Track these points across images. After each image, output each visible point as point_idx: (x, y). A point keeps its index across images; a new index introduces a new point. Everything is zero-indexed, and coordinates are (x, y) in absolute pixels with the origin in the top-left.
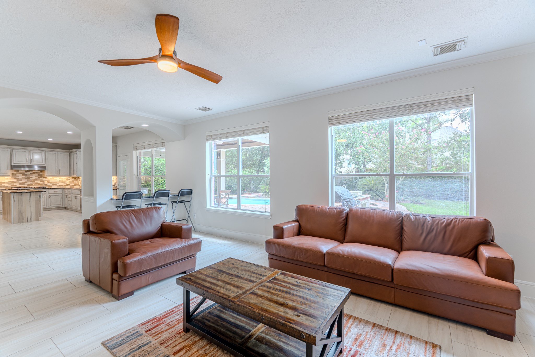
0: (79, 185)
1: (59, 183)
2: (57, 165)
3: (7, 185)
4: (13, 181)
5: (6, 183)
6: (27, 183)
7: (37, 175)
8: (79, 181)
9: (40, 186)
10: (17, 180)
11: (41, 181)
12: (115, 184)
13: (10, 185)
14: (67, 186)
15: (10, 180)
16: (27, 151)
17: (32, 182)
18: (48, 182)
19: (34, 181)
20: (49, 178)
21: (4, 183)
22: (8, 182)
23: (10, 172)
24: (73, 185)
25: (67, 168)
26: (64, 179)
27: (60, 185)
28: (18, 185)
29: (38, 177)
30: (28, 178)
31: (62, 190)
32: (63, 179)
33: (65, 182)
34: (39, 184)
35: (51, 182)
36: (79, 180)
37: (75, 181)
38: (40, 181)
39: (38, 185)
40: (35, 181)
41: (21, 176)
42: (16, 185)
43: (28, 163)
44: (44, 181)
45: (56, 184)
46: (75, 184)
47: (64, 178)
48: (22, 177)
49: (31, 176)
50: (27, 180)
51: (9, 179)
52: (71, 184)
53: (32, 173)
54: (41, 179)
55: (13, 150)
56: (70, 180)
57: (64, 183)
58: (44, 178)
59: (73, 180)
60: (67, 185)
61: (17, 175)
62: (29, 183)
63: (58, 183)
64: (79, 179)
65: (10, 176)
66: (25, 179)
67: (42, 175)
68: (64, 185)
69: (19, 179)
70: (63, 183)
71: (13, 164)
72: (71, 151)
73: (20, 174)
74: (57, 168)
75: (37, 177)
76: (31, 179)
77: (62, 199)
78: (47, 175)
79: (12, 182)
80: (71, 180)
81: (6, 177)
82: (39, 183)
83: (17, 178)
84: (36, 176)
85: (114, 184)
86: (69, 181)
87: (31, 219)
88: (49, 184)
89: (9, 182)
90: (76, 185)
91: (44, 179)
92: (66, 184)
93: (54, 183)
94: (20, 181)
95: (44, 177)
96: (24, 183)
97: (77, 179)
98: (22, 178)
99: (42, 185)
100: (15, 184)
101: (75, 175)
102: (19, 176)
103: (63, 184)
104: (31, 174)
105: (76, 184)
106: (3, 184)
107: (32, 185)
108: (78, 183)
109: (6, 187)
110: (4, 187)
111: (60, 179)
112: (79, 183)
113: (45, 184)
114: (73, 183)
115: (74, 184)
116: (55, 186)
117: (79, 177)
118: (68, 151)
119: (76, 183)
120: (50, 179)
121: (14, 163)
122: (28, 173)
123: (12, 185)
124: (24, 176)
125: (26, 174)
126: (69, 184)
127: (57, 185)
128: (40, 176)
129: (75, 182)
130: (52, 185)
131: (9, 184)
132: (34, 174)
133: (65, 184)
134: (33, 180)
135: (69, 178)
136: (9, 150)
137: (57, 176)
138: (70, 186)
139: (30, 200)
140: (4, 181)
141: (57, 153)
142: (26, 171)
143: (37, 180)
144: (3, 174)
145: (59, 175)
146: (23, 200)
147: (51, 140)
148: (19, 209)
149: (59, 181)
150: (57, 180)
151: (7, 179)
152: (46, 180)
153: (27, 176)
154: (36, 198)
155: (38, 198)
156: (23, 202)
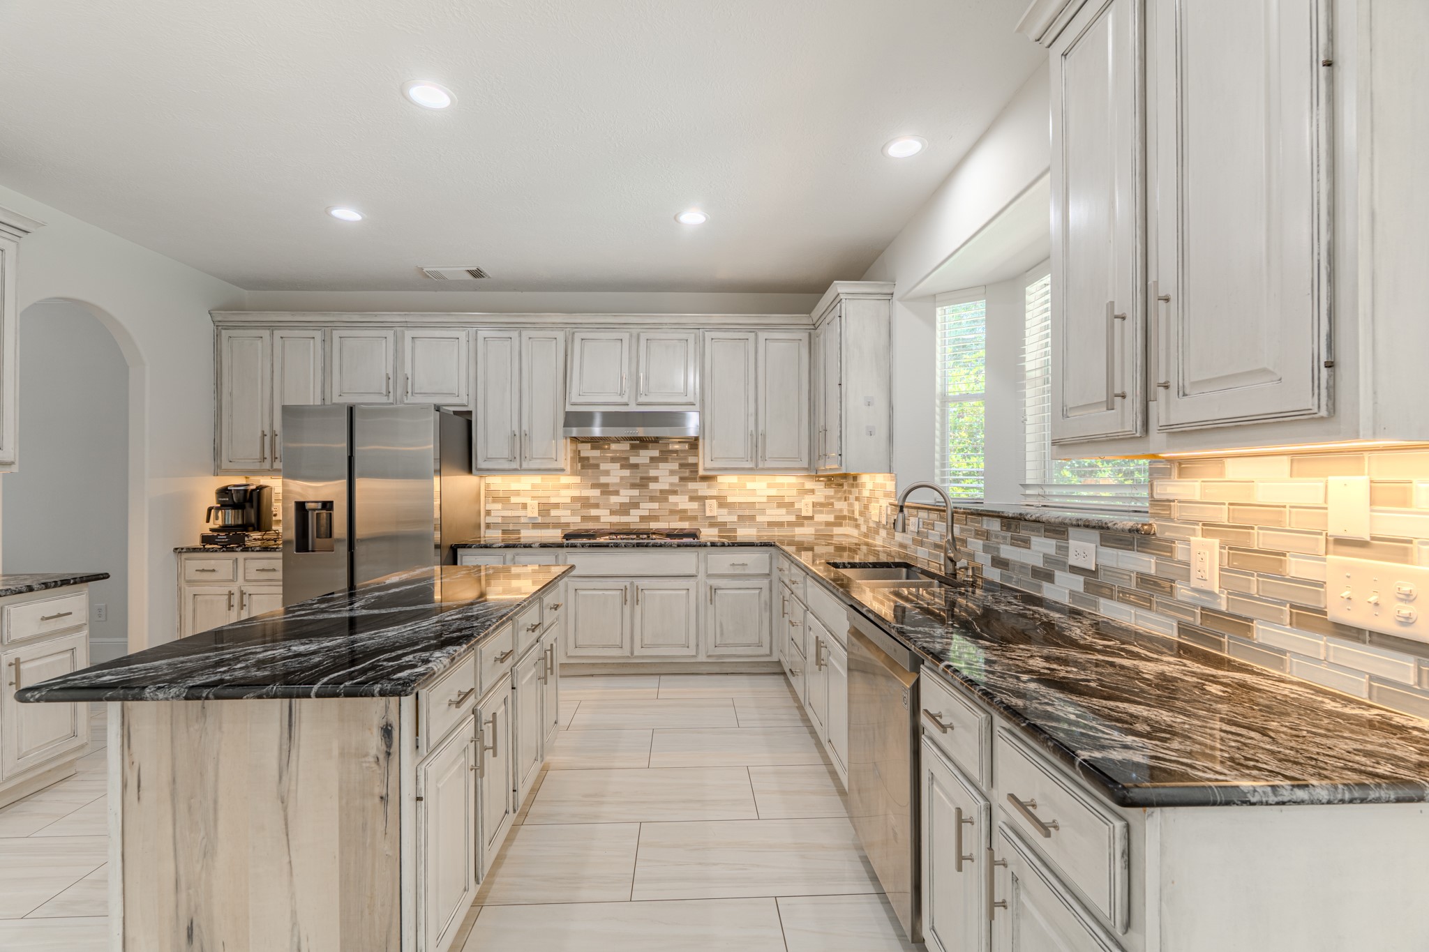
0: (858, 527)
1: (768, 512)
2: (752, 410)
4: (588, 498)
5: (566, 506)
6: (636, 505)
7: (675, 466)
8: (857, 499)
10: (603, 493)
11: (692, 499)
13: (578, 519)
14: (802, 525)
15: (576, 493)
16: (625, 336)
17: (655, 505)
18: (722, 503)
19: (664, 495)
20: (725, 480)
21: (556, 506)
22: (569, 500)
23: (567, 451)
24: (828, 524)
25: (800, 420)
26: (790, 485)
27: (771, 524)
28: (606, 519)
29: (682, 479)
30: (643, 483)
31: (771, 558)
32: (782, 485)
33: (792, 504)
34: (683, 514)
35: (729, 506)
36: (855, 491)
37: (839, 499)
38: (687, 498)
39: (681, 519)
40: (666, 500)
41: (615, 474)
42: (597, 518)
43: (625, 400)
44: (702, 499)
45: (752, 518)
46: (837, 517)
47: (787, 484)
48: (622, 478)
49: (652, 473)
50: (636, 492)
51: (577, 486)
52: (820, 518)
53: (656, 453)
54: (691, 485)
55: (573, 333)
56: (812, 491)
57: (788, 513)
58: (705, 484)
59: (831, 492)
60: (802, 520)
61: (603, 466)
62: (647, 507)
63: (763, 511)
64: (857, 486)
65: (563, 470)
66: (633, 486)
67: (695, 465)
68: (790, 524)
69: (607, 485)
70: (783, 511)
71: (568, 408)
72: (815, 314)
73: (613, 460)
74: (752, 427)
75: (675, 479)
76: (652, 486)
77: (768, 614)
78: (709, 465)
79: (586, 503)
80: (822, 492)
82: (685, 511)
83: (603, 480)
84: (672, 473)
86: (810, 499)
88: (724, 516)
89: (574, 499)
90: (840, 525)
91: (702, 489)
92: (798, 517)
93: (747, 513)
94: (614, 499)
95: (704, 479)
96: (624, 509)
97: (845, 487)
98: (617, 480)
99: (694, 518)
100: (594, 512)
101: (831, 466)
102: (607, 473)
103: (781, 515)
104: (652, 459)
105: (844, 517)
106: (554, 513)
107: (655, 518)
108: (853, 511)
109: (564, 526)
110: (556, 525)
111: (769, 486)
112: (857, 515)
113: (708, 514)
114: (828, 513)
115: (831, 518)
116: (750, 527)
117: (855, 478)
118: (802, 319)
119: (841, 510)
120: (731, 486)
122: (644, 457)
123: (584, 518)
124: (627, 473)
125: (633, 460)
126: (812, 518)
127: (759, 519)
128: (687, 473)
129: (840, 505)
130: (735, 518)
131: (574, 513)
132: (665, 461)
133: (793, 518)
134: (661, 491)
135: (809, 485)
136: (560, 335)
137: (751, 469)
138: (816, 531)
139: (284, 778)
140: (558, 496)
141: (753, 334)
142: (633, 447)
143: (675, 492)
144: (538, 461)
145: (760, 466)
146: (216, 781)
147: (693, 218)
148: (183, 896)
149: (764, 500)
150: (758, 493)
151: (568, 487)
152: (714, 492)
153: (639, 473)
154: (342, 754)
155: (372, 759)
156: (215, 802)
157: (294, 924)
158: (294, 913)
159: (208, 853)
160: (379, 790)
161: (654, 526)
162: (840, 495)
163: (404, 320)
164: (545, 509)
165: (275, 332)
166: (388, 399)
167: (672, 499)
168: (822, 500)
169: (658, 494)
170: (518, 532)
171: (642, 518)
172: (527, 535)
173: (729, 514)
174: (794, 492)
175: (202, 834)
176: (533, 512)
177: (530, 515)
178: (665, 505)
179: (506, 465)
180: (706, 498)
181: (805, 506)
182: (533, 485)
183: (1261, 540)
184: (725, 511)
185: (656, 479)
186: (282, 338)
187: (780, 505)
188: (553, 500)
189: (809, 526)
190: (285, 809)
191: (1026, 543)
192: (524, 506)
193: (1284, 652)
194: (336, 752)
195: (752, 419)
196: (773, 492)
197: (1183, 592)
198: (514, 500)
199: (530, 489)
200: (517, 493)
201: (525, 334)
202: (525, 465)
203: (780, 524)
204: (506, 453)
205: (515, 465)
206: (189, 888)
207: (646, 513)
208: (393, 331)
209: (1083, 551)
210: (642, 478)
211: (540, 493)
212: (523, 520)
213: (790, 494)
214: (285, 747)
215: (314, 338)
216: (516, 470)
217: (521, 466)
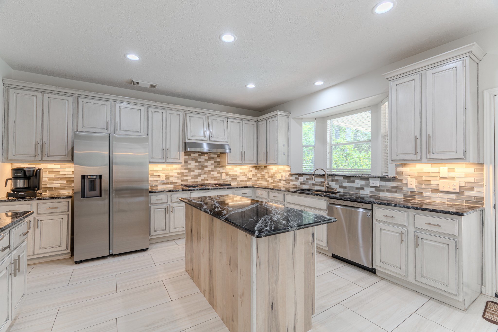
0: (268, 181)
1: (240, 177)
2: (241, 145)
3: (175, 180)
4: (183, 173)
5: (175, 176)
6: (200, 176)
7: (213, 162)
8: (266, 173)
9: (216, 182)
10: (189, 171)
11: (218, 173)
12: (467, 188)
13: (179, 181)
14: (249, 181)
15: (179, 171)
16: (204, 117)
17: (206, 176)
18: (227, 175)
19: (209, 172)
20: (228, 167)
21: (172, 176)
22: (176, 174)
23: (182, 157)
24: (256, 180)
26: (246, 168)
27: (241, 181)
28: (190, 180)
29: (215, 167)
30: (203, 168)
32: (244, 168)
33: (246, 175)
34: (215, 178)
35: (229, 175)
37: (258, 173)
38: (216, 173)
39: (215, 180)
41: (193, 164)
42: (187, 180)
43: (206, 139)
44: (221, 173)
45: (236, 179)
46: (258, 178)
47: (245, 169)
48: (195, 166)
49: (206, 164)
50: (200, 171)
51: (179, 169)
52: (254, 179)
53: (207, 158)
54: (218, 169)
55: (186, 114)
56: (251, 171)
57: (245, 177)
58: (222, 168)
59: (256, 171)
60: (249, 179)
61: (189, 162)
62: (203, 176)
63: (239, 177)
64: (267, 169)
65: (181, 163)
66: (199, 169)
67: (219, 162)
68: (246, 181)
69: (190, 168)
70: (244, 177)
71: (187, 141)
72: (259, 118)
73: (192, 160)
74: (241, 150)
75: (213, 167)
76: (206, 169)
78: (229, 162)
79: (182, 175)
80: (254, 171)
81: (175, 166)
82: (216, 177)
83: (189, 166)
84: (212, 164)
85: (457, 188)
86: (251, 173)
87: (295, 327)
89: (178, 173)
90: (259, 181)
91: (221, 169)
93: (234, 177)
94: (192, 173)
95: (222, 166)
96: (196, 177)
97: (260, 169)
98: (194, 167)
99: (219, 180)
100: (185, 178)
102: (190, 164)
104: (206, 160)
105: (259, 178)
106: (171, 179)
107: (207, 180)
108: (265, 177)
109: (175, 184)
110: (172, 183)
111: (240, 169)
112: (267, 177)
113: (223, 178)
114: (256, 177)
115: (256, 179)
116: (235, 182)
117: (266, 167)
118: (255, 118)
119: (259, 176)
120: (229, 169)
121: (189, 138)
122: (203, 159)
123: (182, 180)
124: (197, 164)
125: (199, 160)
126: (251, 179)
127: (238, 179)
128: (216, 164)
129: (259, 175)
130: (231, 179)
131: (178, 179)
132: (210, 160)
133: (246, 179)
135: (251, 169)
136: (181, 114)
137: (241, 164)
138: (253, 183)
139: (293, 253)
140: (172, 172)
141: (242, 121)
142: (199, 155)
143: (212, 171)
144: (173, 159)
145: (244, 163)
146: (279, 257)
147: (251, 86)
148: (271, 295)
149: (239, 173)
150: (237, 171)
151: (176, 169)
152: (224, 171)
153: (201, 164)
154: (305, 243)
155: (310, 243)
156: (279, 264)
157: (295, 295)
158: (295, 291)
159: (277, 280)
160: (311, 252)
161: (206, 182)
162: (258, 172)
163: (116, 99)
164: (167, 177)
165: (45, 94)
166: (108, 131)
167: (212, 173)
168: (254, 173)
169: (207, 172)
170: (157, 186)
171: (202, 180)
172: (159, 187)
173: (229, 178)
174: (247, 171)
175: (275, 275)
176: (163, 178)
177: (162, 180)
178: (209, 175)
179: (160, 161)
180: (222, 173)
181: (250, 175)
182: (163, 168)
183: (427, 178)
184: (228, 177)
185: (206, 167)
186: (49, 98)
187: (243, 175)
188: (170, 174)
189: (251, 181)
190: (293, 262)
191: (354, 182)
192: (159, 176)
193: (430, 197)
194: (304, 243)
195: (241, 148)
196: (241, 171)
197: (405, 189)
198: (155, 174)
199: (161, 170)
200: (156, 171)
201: (168, 111)
202: (167, 161)
203: (243, 181)
204: (160, 156)
205: (164, 161)
206: (272, 293)
207: (203, 178)
208: (110, 103)
209: (375, 183)
210: (202, 166)
211: (166, 172)
212: (158, 182)
213: (246, 171)
214: (294, 244)
215: (68, 100)
216: (164, 162)
217: (166, 161)
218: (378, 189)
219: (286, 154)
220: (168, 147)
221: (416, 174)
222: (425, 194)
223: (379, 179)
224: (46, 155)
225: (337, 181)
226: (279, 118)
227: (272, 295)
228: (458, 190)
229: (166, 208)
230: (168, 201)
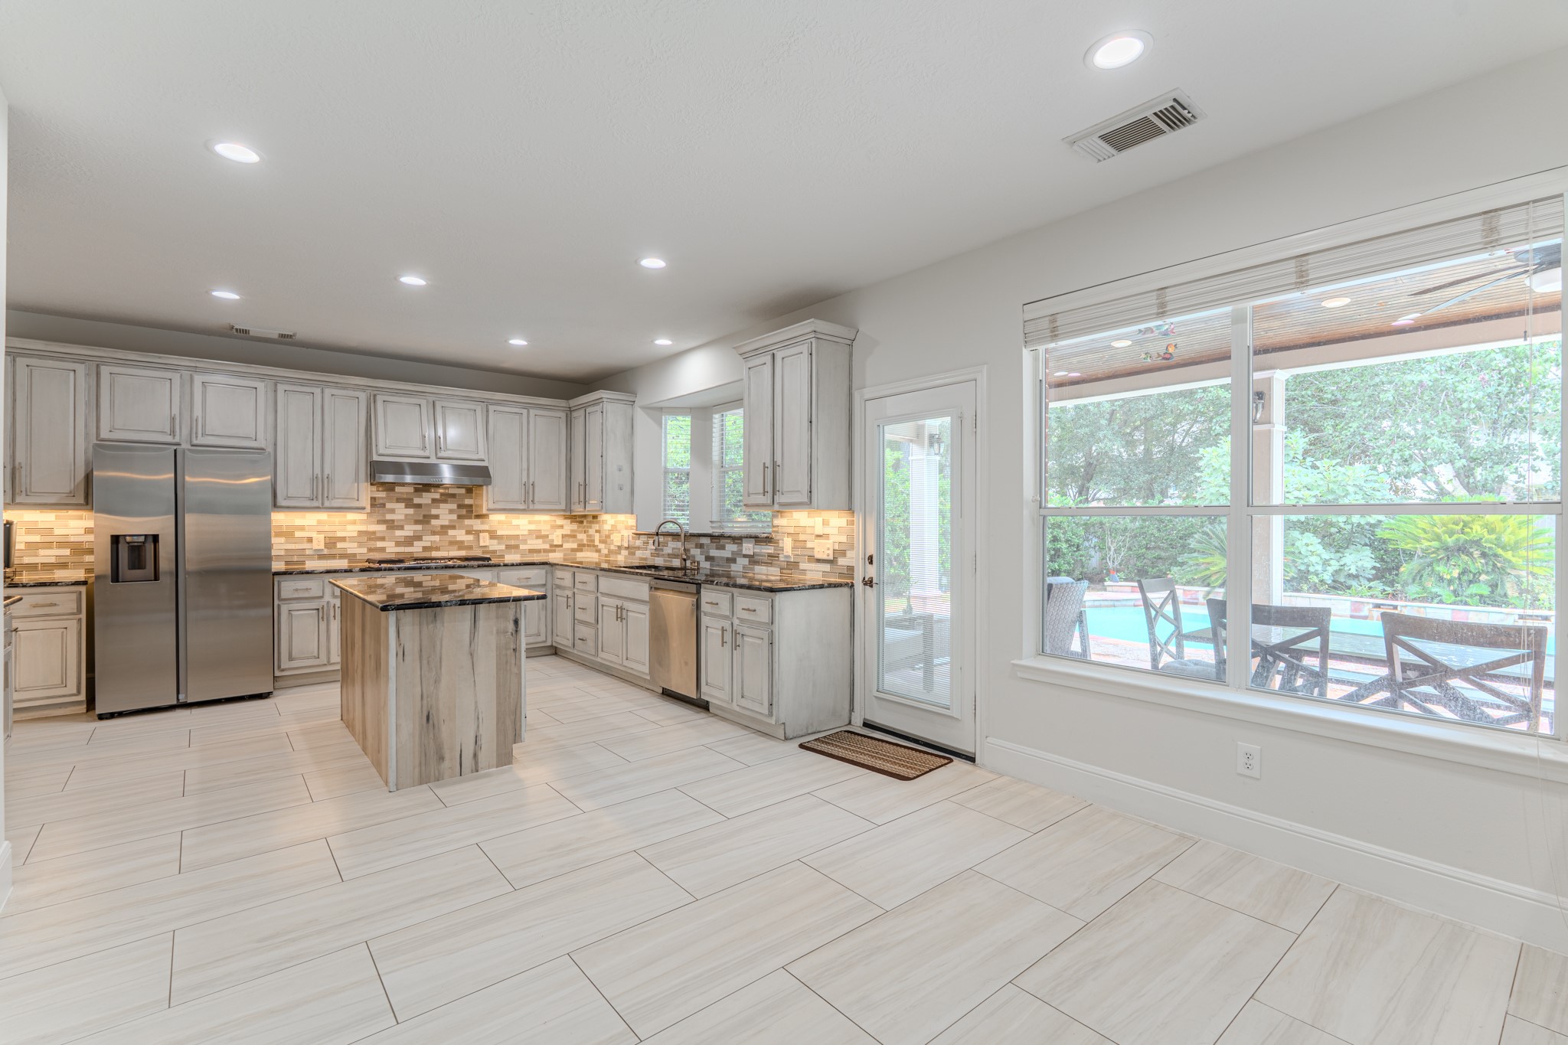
0: (599, 551)
1: (529, 542)
2: (525, 466)
3: (352, 548)
4: (374, 533)
5: (352, 539)
6: (419, 538)
7: (454, 506)
8: (597, 531)
9: (463, 553)
10: (389, 528)
11: (468, 532)
12: (840, 553)
13: (365, 550)
14: (555, 551)
15: (363, 528)
16: (423, 402)
17: (437, 538)
18: (493, 535)
19: (444, 529)
20: (496, 518)
21: (343, 539)
22: (356, 534)
23: (366, 493)
24: (573, 550)
25: (560, 476)
26: (545, 522)
27: (531, 551)
28: (391, 549)
29: (460, 517)
30: (426, 519)
31: (547, 573)
32: (539, 522)
33: (547, 536)
34: (460, 545)
35: (500, 538)
36: (596, 527)
37: (581, 532)
38: (464, 532)
39: (460, 549)
40: (446, 533)
41: (400, 512)
42: (383, 549)
43: (427, 453)
44: (477, 533)
45: (517, 547)
46: (579, 545)
47: (543, 521)
48: (406, 515)
49: (434, 512)
50: (419, 527)
51: (362, 522)
52: (566, 546)
53: (437, 496)
54: (467, 522)
55: (375, 396)
56: (562, 527)
57: (544, 543)
58: (479, 521)
59: (575, 526)
60: (554, 547)
61: (389, 506)
62: (428, 540)
63: (525, 542)
64: (597, 523)
65: (364, 508)
66: (417, 522)
67: (471, 506)
68: (545, 551)
69: (393, 521)
70: (540, 541)
71: (376, 458)
72: (574, 402)
73: (398, 500)
74: (525, 479)
75: (454, 517)
76: (434, 522)
78: (491, 506)
79: (372, 536)
80: (569, 527)
81: (351, 516)
82: (462, 542)
83: (389, 517)
84: (451, 512)
85: (831, 552)
86: (559, 532)
87: (475, 755)
88: (494, 546)
89: (360, 533)
90: (581, 551)
91: (476, 524)
92: (551, 546)
93: (513, 543)
94: (398, 533)
95: (478, 517)
96: (409, 541)
97: (585, 524)
98: (402, 517)
99: (470, 548)
100: (380, 544)
101: (578, 510)
102: (392, 511)
103: (539, 544)
104: (434, 500)
105: (584, 545)
106: (339, 545)
107: (437, 549)
108: (593, 541)
109: (351, 557)
110: (343, 556)
111: (530, 522)
112: (597, 543)
113: (482, 544)
114: (573, 542)
115: (575, 546)
116: (515, 553)
117: (595, 517)
118: (562, 403)
119: (582, 540)
120: (500, 522)
121: (381, 451)
122: (426, 498)
123: (370, 550)
124: (411, 511)
125: (417, 501)
126: (561, 546)
127: (522, 547)
128: (464, 512)
129: (582, 536)
130: (503, 547)
131: (360, 545)
132: (445, 502)
133: (547, 546)
134: (442, 527)
135: (560, 521)
136: (363, 396)
137: (524, 510)
138: (564, 555)
139: (472, 645)
140: (344, 530)
141: (526, 410)
142: (416, 490)
143: (453, 527)
144: (340, 500)
145: (531, 508)
146: (441, 649)
147: (518, 342)
148: (425, 702)
149: (526, 533)
150: (521, 528)
151: (354, 522)
152: (486, 527)
153: (423, 511)
154: (497, 633)
155: (509, 634)
156: (441, 658)
157: (476, 707)
158: (476, 703)
159: (437, 681)
160: (512, 646)
161: (434, 554)
162: (580, 529)
163: (194, 365)
164: (331, 542)
165: (18, 359)
166: (174, 439)
167: (451, 532)
168: (569, 533)
169: (439, 529)
170: (303, 563)
171: (425, 549)
172: (310, 565)
173: (499, 544)
174: (548, 527)
175: (434, 673)
176: (319, 544)
177: (316, 547)
178: (445, 538)
179: (308, 504)
180: (480, 531)
181: (556, 537)
182: (319, 522)
183: (802, 537)
184: (495, 542)
185: (437, 517)
186: (28, 366)
187: (538, 537)
188: (339, 534)
189: (559, 551)
190: (472, 658)
192: (310, 540)
193: (806, 570)
194: (495, 632)
195: (525, 473)
196: (533, 527)
197: (782, 558)
198: (298, 534)
199: (315, 524)
200: (302, 528)
201: (328, 392)
202: (327, 504)
203: (538, 551)
204: (308, 493)
205: (315, 504)
206: (427, 698)
207: (428, 544)
208: (179, 374)
209: (748, 548)
210: (424, 516)
211: (326, 528)
212: (307, 552)
213: (545, 529)
214: (473, 631)
215: (75, 371)
216: (318, 508)
217: (323, 504)
218: (753, 560)
219: (627, 488)
220: (327, 471)
221: (792, 531)
222: (802, 566)
223: (753, 540)
224: (24, 492)
225: (701, 546)
226: (608, 407)
227: (427, 701)
228: (831, 558)
229: (318, 609)
230: (323, 594)
